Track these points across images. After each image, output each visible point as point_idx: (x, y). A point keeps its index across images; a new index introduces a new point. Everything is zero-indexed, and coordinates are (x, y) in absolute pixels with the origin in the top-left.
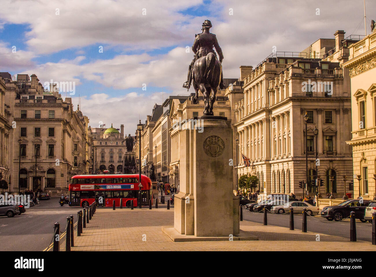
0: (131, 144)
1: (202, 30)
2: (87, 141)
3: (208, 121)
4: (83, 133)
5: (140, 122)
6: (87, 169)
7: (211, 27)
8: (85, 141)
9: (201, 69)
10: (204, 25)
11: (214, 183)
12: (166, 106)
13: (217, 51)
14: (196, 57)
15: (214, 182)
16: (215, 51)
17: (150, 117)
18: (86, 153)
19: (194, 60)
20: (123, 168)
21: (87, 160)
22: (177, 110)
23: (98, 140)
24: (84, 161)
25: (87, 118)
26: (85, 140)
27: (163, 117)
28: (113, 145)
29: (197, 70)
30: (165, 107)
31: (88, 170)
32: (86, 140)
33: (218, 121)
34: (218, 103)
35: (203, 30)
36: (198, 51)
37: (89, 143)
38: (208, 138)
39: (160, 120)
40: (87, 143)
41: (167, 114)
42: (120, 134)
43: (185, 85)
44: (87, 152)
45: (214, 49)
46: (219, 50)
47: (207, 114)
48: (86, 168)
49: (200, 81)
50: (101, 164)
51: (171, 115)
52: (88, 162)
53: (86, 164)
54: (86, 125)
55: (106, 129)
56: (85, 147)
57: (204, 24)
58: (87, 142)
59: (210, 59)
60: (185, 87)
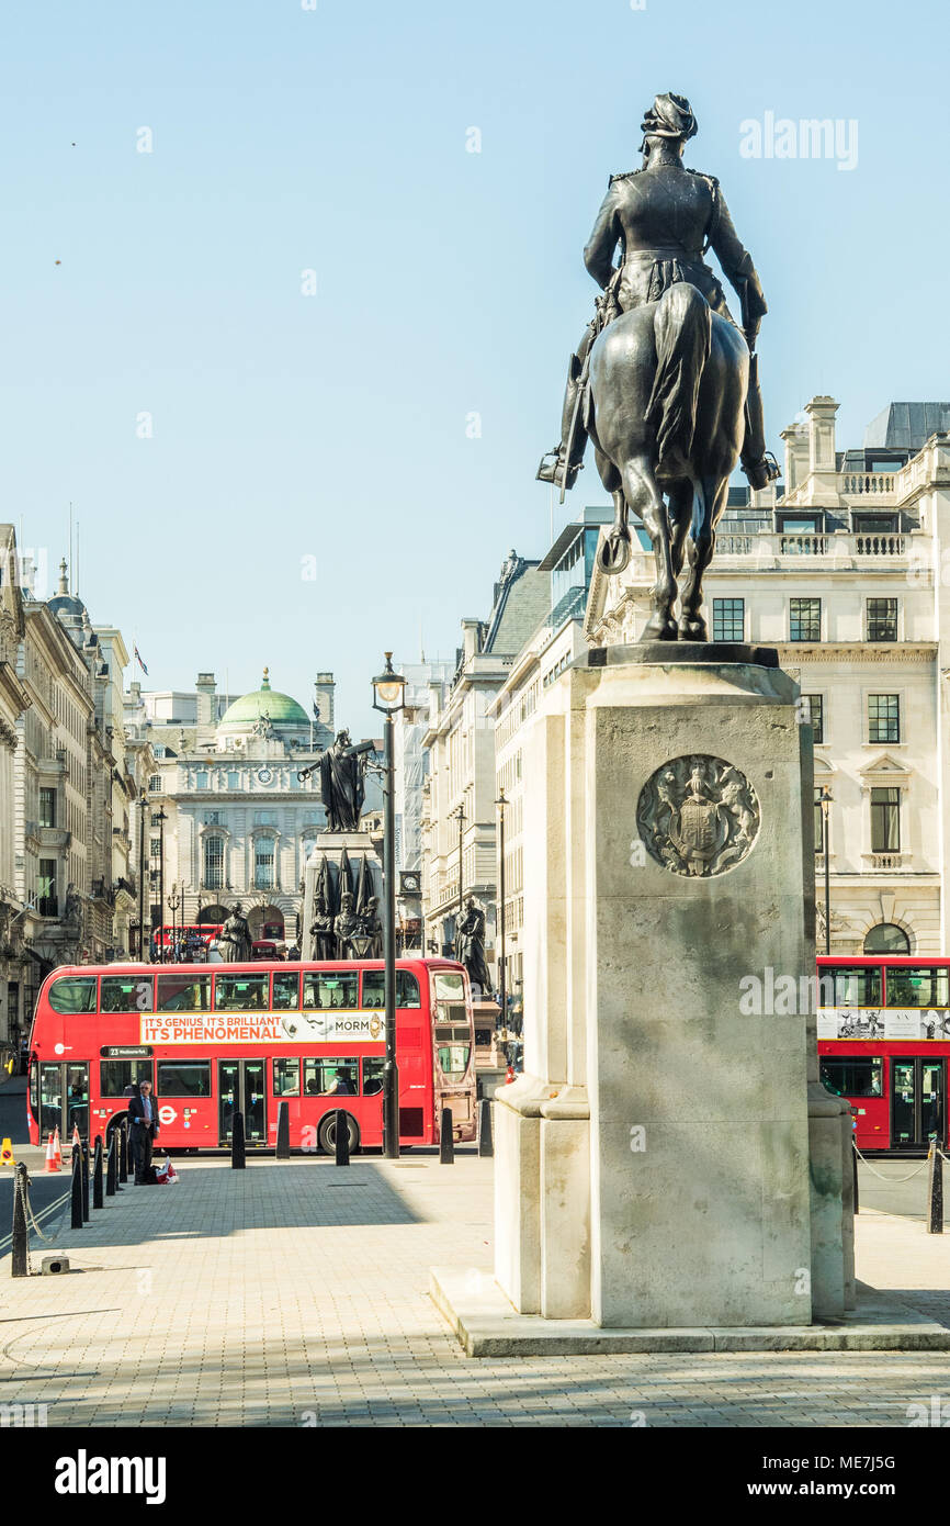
0: (348, 793)
1: (641, 150)
2: (120, 767)
3: (698, 668)
4: (93, 724)
5: (389, 667)
6: (120, 928)
7: (694, 132)
8: (106, 771)
9: (627, 377)
10: (650, 122)
11: (702, 1020)
12: (564, 566)
13: (727, 270)
14: (605, 307)
15: (701, 1014)
16: (718, 272)
17: (479, 630)
18: (115, 840)
19: (599, 325)
20: (307, 926)
21: (121, 881)
22: (623, 591)
23: (187, 764)
24: (102, 883)
25: (115, 635)
26: (108, 767)
27: (549, 630)
28: (277, 789)
29: (604, 383)
30: (560, 568)
31: (126, 935)
32: (112, 762)
33: (724, 671)
34: (860, 543)
35: (648, 153)
36: (617, 275)
37: (131, 782)
38: (666, 768)
39: (535, 646)
40: (116, 783)
41: (572, 611)
42: (312, 729)
43: (547, 467)
44: (117, 831)
45: (711, 259)
46: (739, 267)
47: (668, 633)
48: (115, 926)
49: (626, 445)
50: (206, 903)
51: (593, 616)
52: (123, 892)
53: (112, 902)
54: (113, 674)
55: (233, 699)
56: (108, 802)
57: (649, 115)
58: (121, 773)
59: (678, 320)
60: (550, 479)
